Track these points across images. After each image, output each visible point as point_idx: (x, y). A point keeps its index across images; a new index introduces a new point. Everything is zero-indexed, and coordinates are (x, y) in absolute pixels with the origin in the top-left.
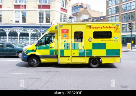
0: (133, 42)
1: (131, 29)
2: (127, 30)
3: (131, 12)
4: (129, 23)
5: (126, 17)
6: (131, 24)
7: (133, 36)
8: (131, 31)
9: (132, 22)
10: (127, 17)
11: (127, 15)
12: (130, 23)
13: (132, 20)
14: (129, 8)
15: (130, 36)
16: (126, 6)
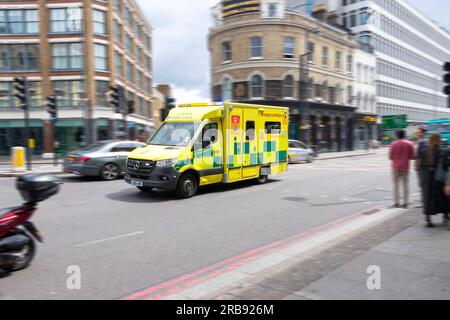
0: (32, 143)
1: (23, 99)
2: (13, 103)
3: (27, 44)
4: (17, 80)
5: (8, 56)
6: (22, 83)
7: (32, 125)
8: (25, 108)
9: (30, 78)
10: (12, 58)
11: (12, 50)
12: (20, 78)
13: (29, 69)
14: (17, 29)
15: (22, 125)
16: (7, 17)
